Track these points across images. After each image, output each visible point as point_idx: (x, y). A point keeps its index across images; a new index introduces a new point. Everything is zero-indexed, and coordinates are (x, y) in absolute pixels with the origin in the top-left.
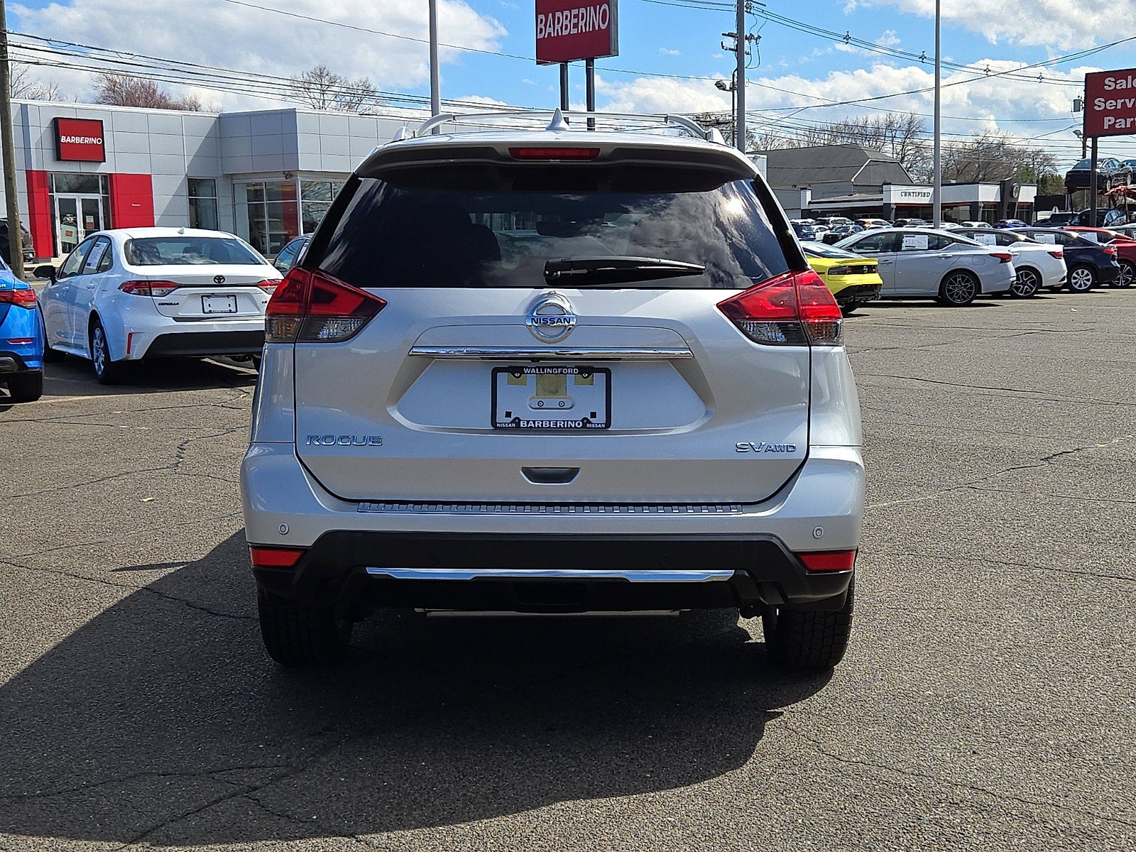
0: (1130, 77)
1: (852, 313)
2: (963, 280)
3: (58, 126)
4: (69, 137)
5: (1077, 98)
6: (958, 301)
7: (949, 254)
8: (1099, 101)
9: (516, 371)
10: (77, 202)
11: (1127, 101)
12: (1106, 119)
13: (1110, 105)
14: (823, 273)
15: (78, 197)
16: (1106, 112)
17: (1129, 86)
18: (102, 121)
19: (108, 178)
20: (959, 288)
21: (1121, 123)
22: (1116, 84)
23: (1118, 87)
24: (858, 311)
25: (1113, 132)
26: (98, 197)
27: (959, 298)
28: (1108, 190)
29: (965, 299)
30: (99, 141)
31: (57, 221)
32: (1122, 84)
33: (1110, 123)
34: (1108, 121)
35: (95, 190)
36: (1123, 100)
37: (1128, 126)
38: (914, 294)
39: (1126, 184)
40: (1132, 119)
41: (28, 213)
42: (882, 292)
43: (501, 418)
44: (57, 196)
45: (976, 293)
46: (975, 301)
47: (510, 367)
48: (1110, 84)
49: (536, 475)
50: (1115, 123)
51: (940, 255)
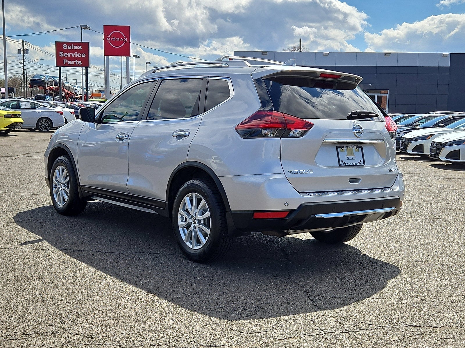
0: (73, 45)
1: (8, 134)
2: (46, 121)
5: (20, 49)
6: (44, 130)
7: (40, 111)
8: (61, 53)
9: (342, 147)
11: (72, 54)
12: (64, 60)
13: (66, 55)
14: (2, 117)
16: (64, 58)
17: (73, 49)
20: (44, 125)
21: (70, 63)
22: (68, 47)
23: (68, 48)
24: (10, 133)
25: (67, 65)
27: (44, 129)
28: (47, 87)
29: (46, 129)
32: (70, 47)
33: (66, 62)
34: (65, 61)
36: (70, 54)
37: (73, 64)
38: (26, 127)
39: (52, 86)
40: (74, 61)
42: (23, 126)
43: (341, 163)
45: (51, 127)
46: (50, 131)
47: (340, 146)
48: (65, 47)
49: (352, 181)
50: (68, 62)
51: (36, 111)
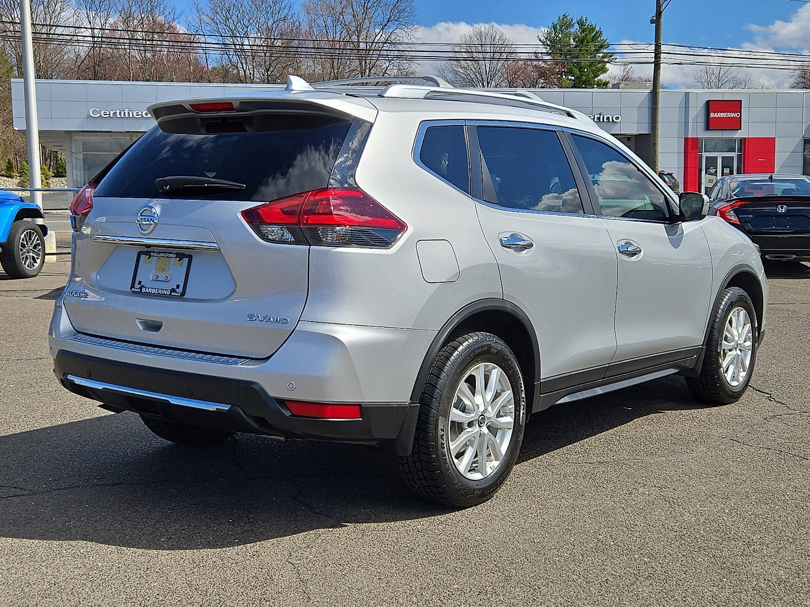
3: (710, 106)
4: (716, 114)
9: (149, 254)
10: (718, 159)
15: (720, 155)
18: (741, 100)
19: (743, 141)
26: (734, 154)
30: (738, 115)
31: (703, 172)
35: (733, 150)
41: (683, 167)
44: (705, 155)
